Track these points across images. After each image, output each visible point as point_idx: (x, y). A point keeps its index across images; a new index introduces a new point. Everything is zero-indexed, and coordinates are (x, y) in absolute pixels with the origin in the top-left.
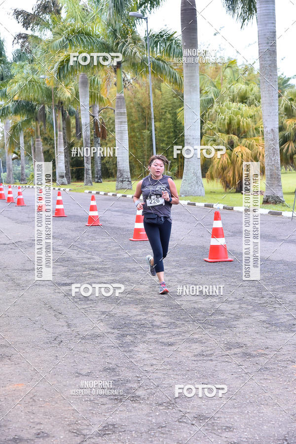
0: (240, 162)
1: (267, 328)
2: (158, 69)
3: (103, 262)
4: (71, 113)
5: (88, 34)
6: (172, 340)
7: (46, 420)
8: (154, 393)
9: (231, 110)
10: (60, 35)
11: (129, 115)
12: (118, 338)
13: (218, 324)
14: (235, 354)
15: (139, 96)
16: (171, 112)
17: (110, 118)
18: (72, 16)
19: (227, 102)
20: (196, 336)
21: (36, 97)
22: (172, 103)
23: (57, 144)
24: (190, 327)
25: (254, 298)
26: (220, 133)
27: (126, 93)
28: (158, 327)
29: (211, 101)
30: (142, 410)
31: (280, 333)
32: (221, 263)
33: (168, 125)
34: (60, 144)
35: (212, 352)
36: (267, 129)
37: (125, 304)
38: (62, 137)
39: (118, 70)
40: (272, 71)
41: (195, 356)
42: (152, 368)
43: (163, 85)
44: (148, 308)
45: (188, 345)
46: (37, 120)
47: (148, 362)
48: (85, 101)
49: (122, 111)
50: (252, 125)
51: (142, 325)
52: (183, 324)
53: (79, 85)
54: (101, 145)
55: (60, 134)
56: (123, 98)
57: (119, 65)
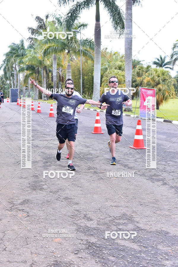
2: (85, 54)
4: (50, 71)
11: (73, 73)
12: (44, 163)
13: (88, 159)
14: (91, 172)
19: (113, 69)
20: (77, 164)
21: (35, 64)
23: (43, 84)
27: (73, 64)
29: (106, 69)
37: (52, 149)
39: (68, 54)
46: (35, 73)
48: (55, 66)
49: (70, 71)
53: (53, 60)
54: (62, 85)
55: (45, 80)
56: (70, 65)
57: (69, 52)
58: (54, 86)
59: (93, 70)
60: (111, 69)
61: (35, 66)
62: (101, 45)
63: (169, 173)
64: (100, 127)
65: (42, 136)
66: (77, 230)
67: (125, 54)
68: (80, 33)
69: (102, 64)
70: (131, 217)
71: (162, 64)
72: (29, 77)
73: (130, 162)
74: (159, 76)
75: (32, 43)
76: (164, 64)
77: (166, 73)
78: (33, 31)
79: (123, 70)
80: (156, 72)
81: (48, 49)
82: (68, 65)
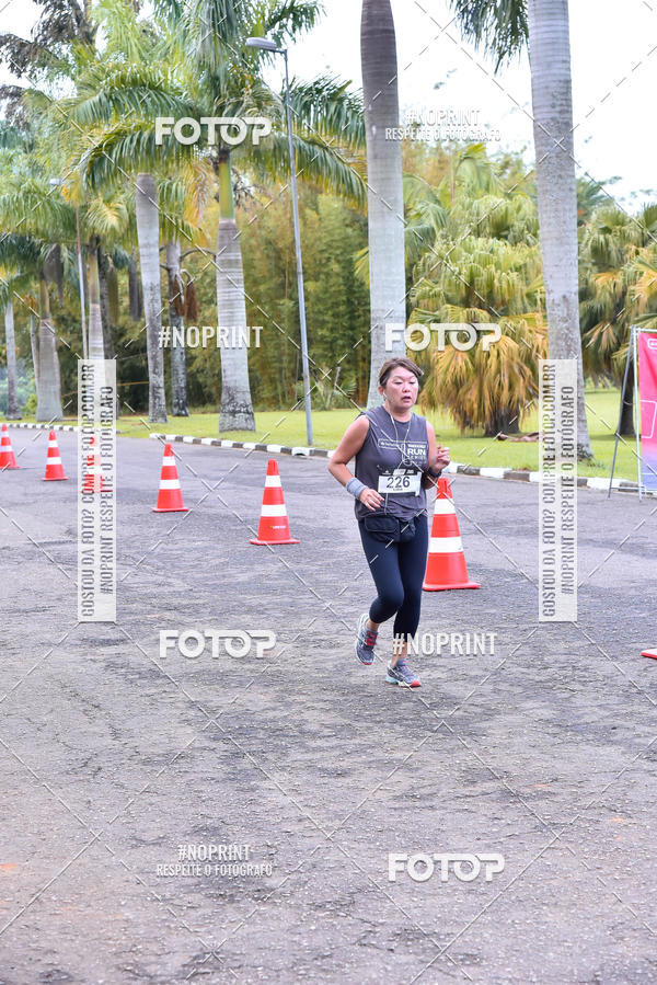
0: (493, 368)
1: (555, 735)
3: (191, 593)
4: (120, 262)
5: (156, 88)
6: (345, 764)
7: (66, 944)
8: (306, 882)
9: (472, 253)
10: (94, 89)
11: (248, 266)
12: (225, 760)
13: (447, 730)
14: (484, 794)
15: (270, 223)
16: (340, 258)
17: (206, 274)
18: (119, 46)
19: (465, 235)
20: (398, 755)
21: (41, 228)
22: (344, 238)
23: (87, 331)
24: (383, 734)
25: (525, 670)
26: (449, 306)
27: (241, 217)
28: (314, 735)
29: (429, 235)
30: (278, 919)
31: (582, 746)
32: (451, 593)
33: (333, 289)
34: (94, 330)
35: (434, 789)
36: (554, 297)
37: (241, 684)
38: (99, 315)
39: (223, 167)
40: (562, 168)
41: (396, 798)
42: (300, 827)
43: (322, 198)
44: (290, 692)
45: (380, 774)
46: (42, 277)
47: (293, 813)
48: (149, 237)
49: (233, 258)
50: (520, 286)
51: (277, 732)
52: (369, 728)
53: (136, 200)
55: (94, 310)
56: (234, 228)
58: (149, 342)
64: (461, 556)
82: (225, 228)
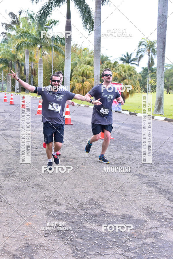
2: (56, 49)
4: (23, 65)
5: (29, 34)
10: (18, 33)
11: (45, 67)
19: (83, 64)
21: (8, 58)
25: (76, 139)
26: (79, 76)
27: (45, 58)
28: (34, 148)
29: (76, 64)
38: (18, 74)
39: (40, 49)
41: (44, 160)
45: (43, 156)
46: (9, 66)
48: (27, 60)
49: (41, 65)
50: (92, 74)
53: (25, 54)
54: (34, 78)
56: (42, 60)
57: (41, 47)
59: (63, 65)
60: (81, 64)
61: (8, 60)
62: (72, 41)
63: (133, 162)
64: (70, 119)
65: (15, 127)
66: (47, 215)
67: (94, 50)
68: (52, 29)
69: (72, 59)
70: (98, 202)
71: (128, 60)
72: (2, 70)
73: (97, 151)
74: (125, 72)
75: (5, 37)
76: (130, 60)
77: (132, 69)
78: (7, 27)
79: (92, 65)
80: (123, 68)
81: (21, 44)
82: (40, 60)
